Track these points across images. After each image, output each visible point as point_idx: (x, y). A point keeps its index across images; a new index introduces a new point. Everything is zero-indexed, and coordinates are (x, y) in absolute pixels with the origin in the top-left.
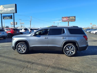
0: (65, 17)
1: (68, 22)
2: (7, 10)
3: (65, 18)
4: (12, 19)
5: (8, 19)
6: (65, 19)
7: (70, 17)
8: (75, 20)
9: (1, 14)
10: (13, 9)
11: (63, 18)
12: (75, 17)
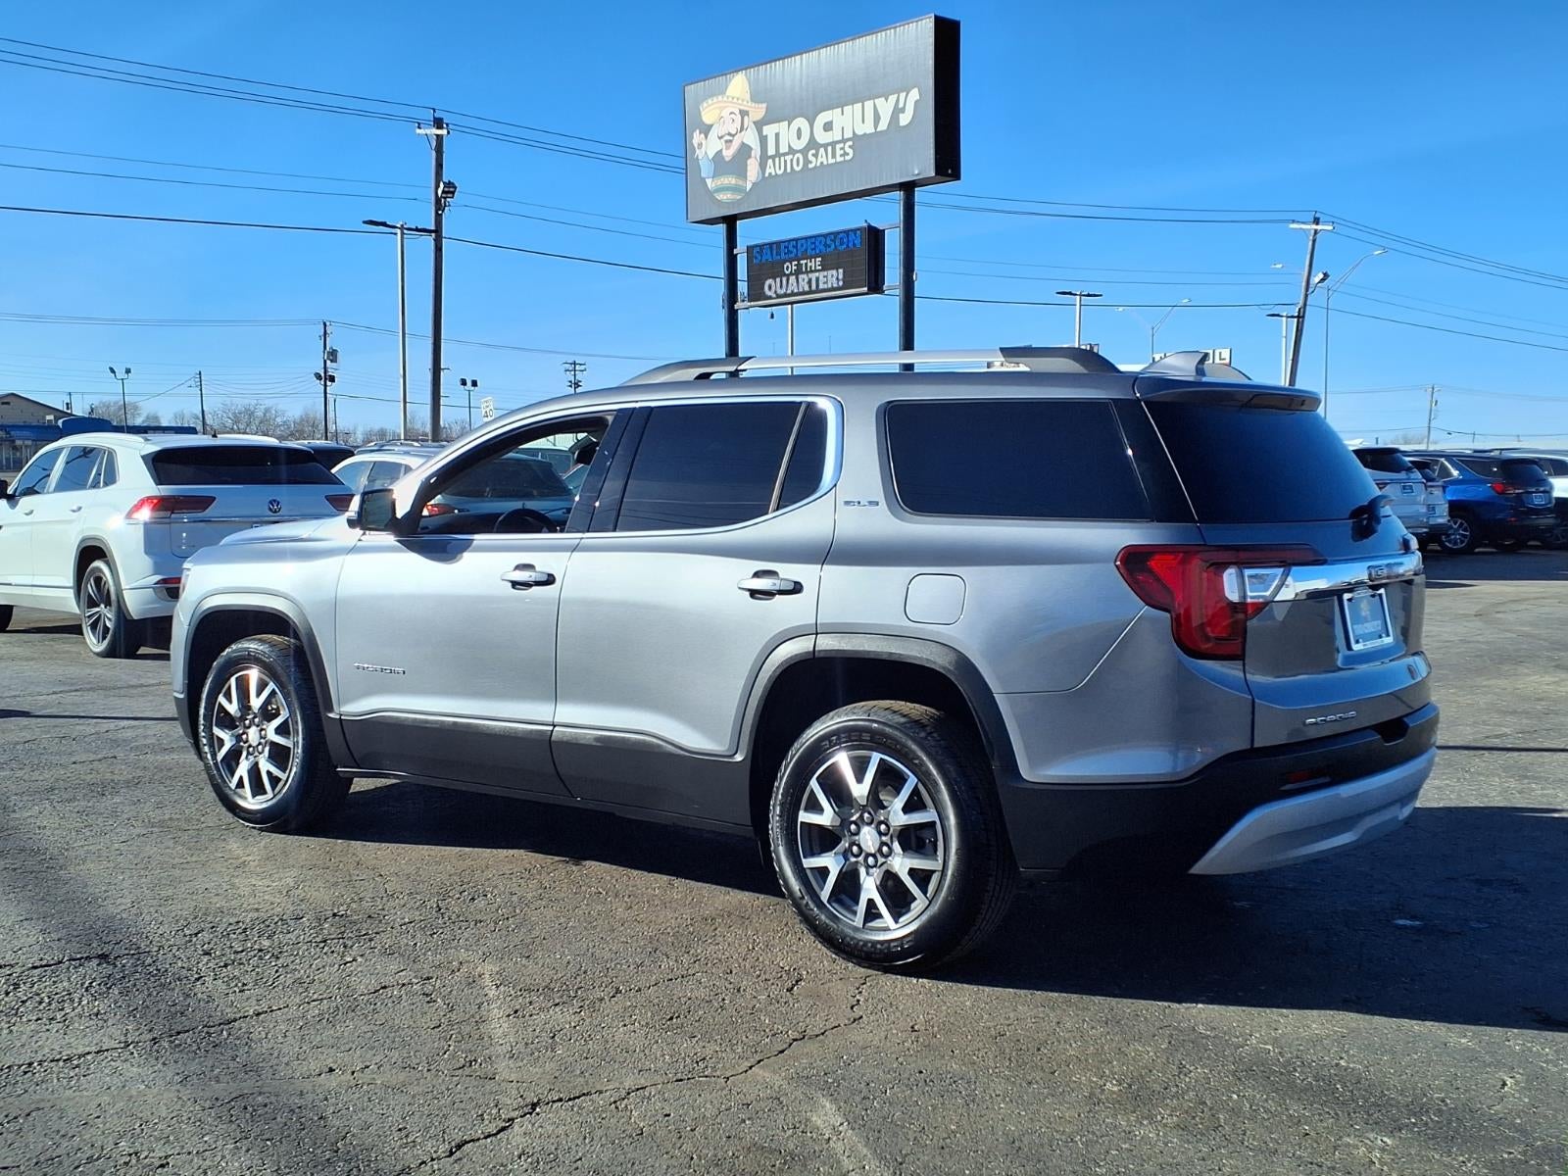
2: (813, 144)
4: (876, 286)
5: (813, 295)
9: (730, 222)
10: (898, 111)
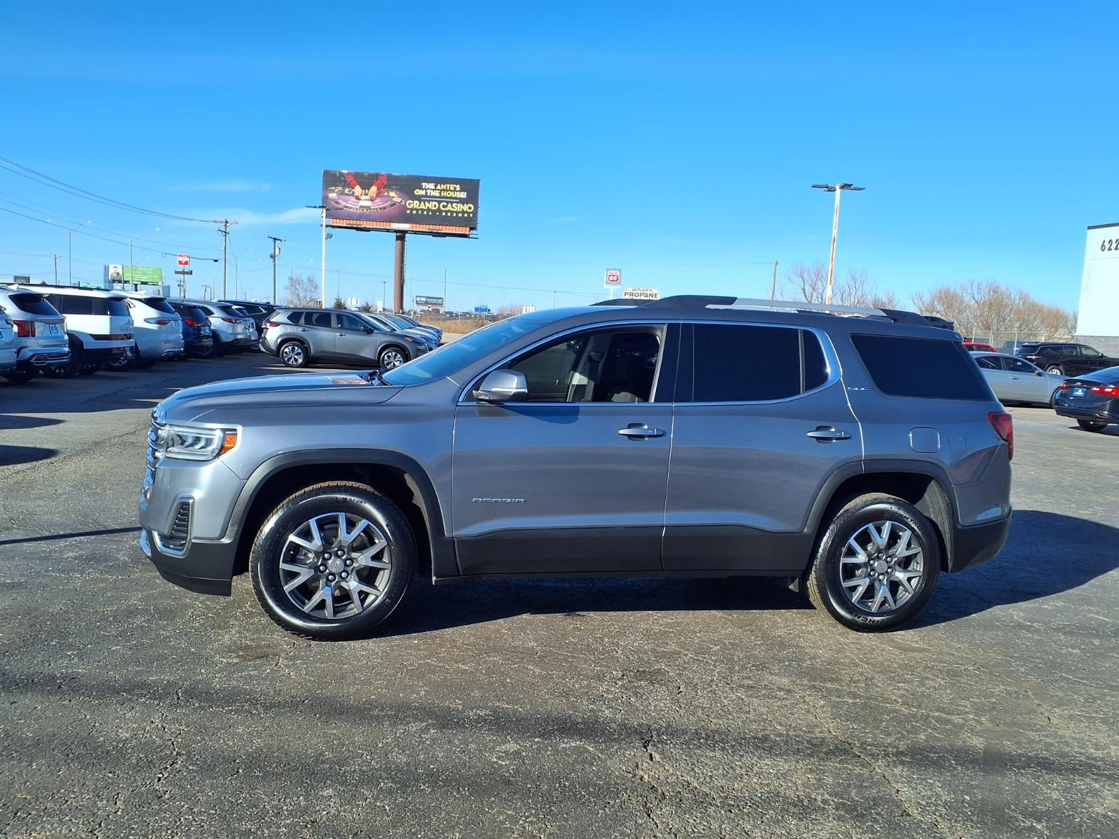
0: (366, 181)
1: (401, 236)
3: (366, 186)
6: (363, 200)
7: (417, 181)
8: (470, 222)
11: (332, 179)
12: (471, 188)
